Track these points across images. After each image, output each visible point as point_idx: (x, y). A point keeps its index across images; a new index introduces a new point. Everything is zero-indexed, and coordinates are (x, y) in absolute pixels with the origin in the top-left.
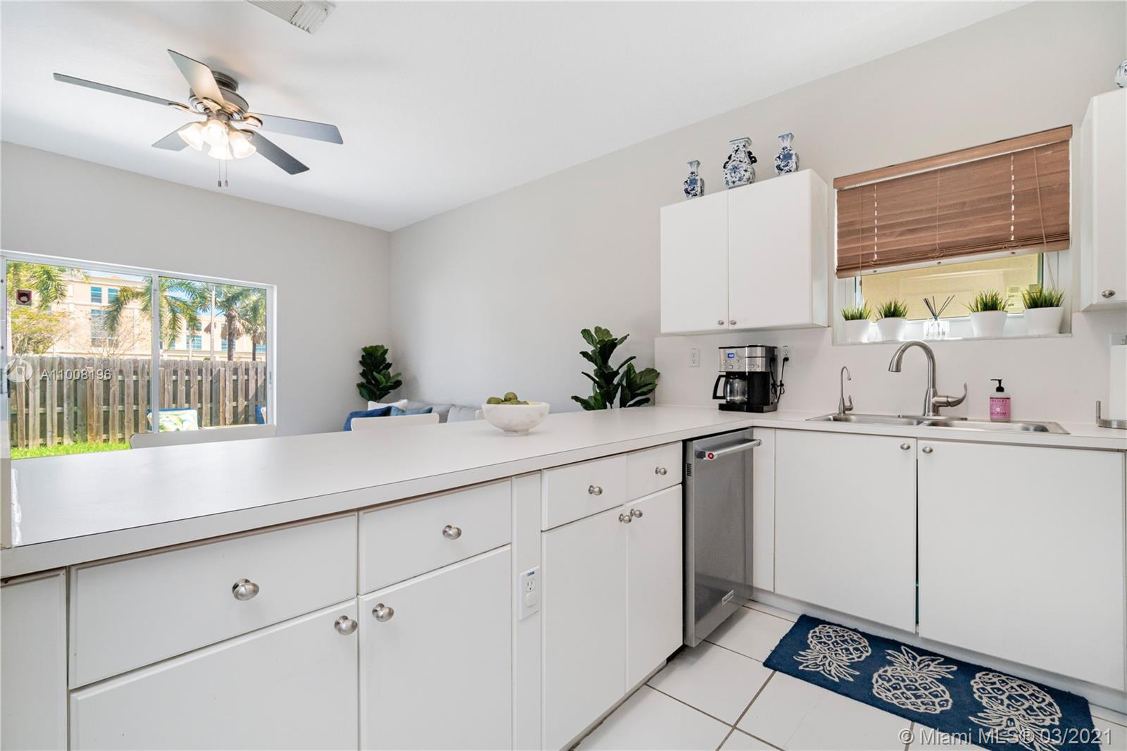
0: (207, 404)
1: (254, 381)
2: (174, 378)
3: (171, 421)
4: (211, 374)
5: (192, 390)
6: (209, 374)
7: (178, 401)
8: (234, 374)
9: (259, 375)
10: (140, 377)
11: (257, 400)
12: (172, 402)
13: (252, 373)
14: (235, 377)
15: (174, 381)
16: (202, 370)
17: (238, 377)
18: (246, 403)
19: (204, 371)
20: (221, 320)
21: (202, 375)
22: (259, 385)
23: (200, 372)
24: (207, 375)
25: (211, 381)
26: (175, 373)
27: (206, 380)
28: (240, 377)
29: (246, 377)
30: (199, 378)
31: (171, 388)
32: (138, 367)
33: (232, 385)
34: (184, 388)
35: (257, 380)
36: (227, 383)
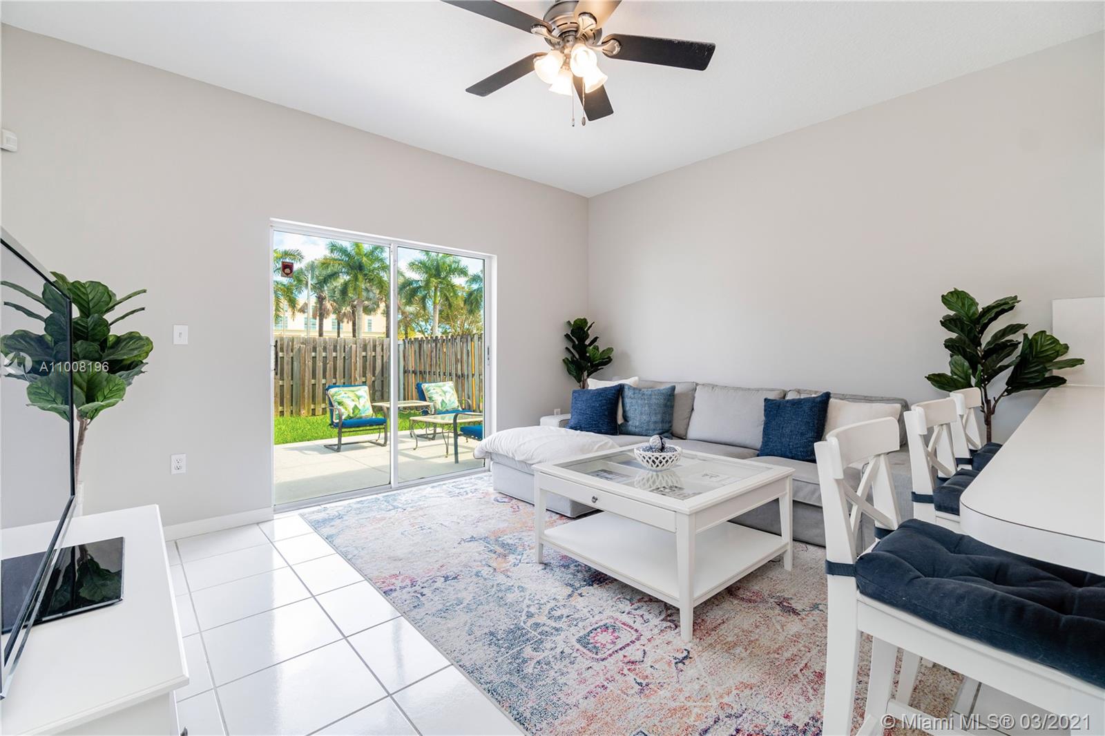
0: (340, 380)
1: (380, 357)
2: (313, 354)
3: (348, 397)
4: (344, 352)
5: (328, 366)
6: (343, 351)
7: (317, 376)
8: (363, 351)
9: (385, 351)
10: (285, 354)
11: (383, 376)
12: (311, 377)
13: (379, 349)
14: (364, 354)
15: (313, 357)
16: (336, 346)
17: (367, 354)
18: (373, 378)
19: (338, 347)
20: (313, 301)
21: (336, 352)
22: (384, 361)
23: (335, 350)
24: (340, 352)
25: (344, 357)
26: (314, 349)
27: (340, 356)
28: (369, 353)
29: (373, 354)
30: (334, 354)
31: (310, 364)
32: (283, 344)
33: (361, 361)
34: (321, 364)
35: (383, 356)
36: (358, 359)
